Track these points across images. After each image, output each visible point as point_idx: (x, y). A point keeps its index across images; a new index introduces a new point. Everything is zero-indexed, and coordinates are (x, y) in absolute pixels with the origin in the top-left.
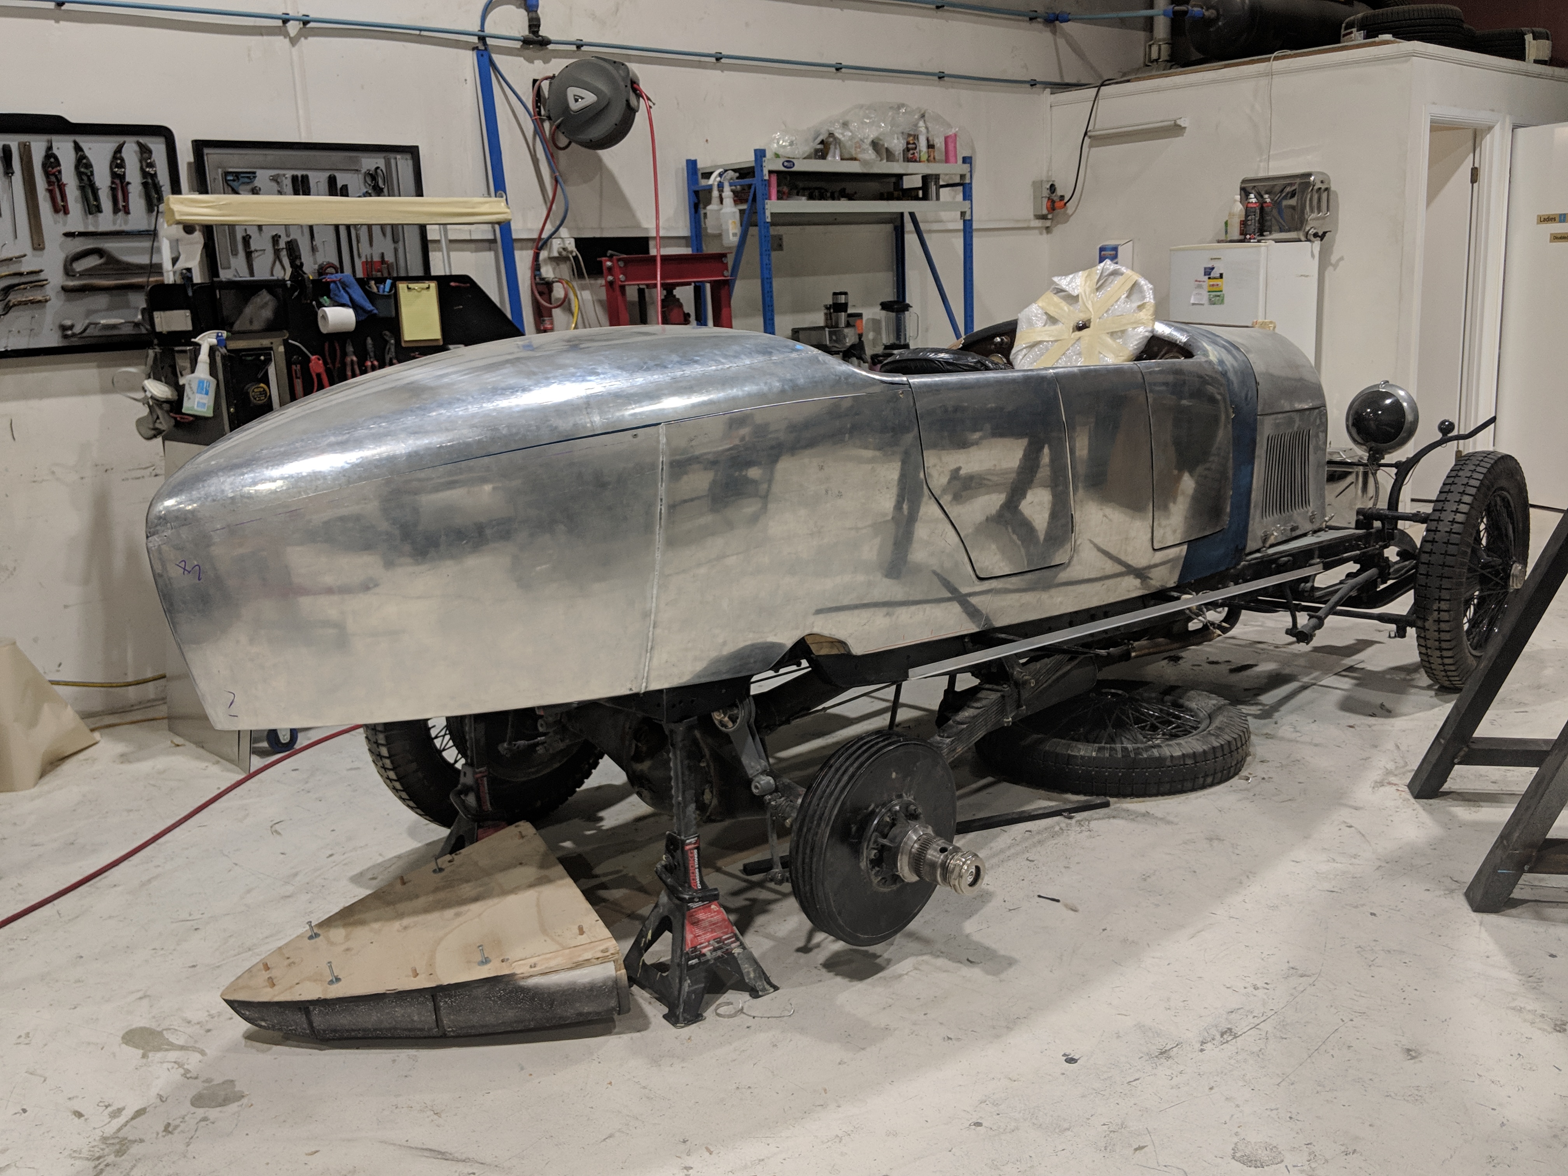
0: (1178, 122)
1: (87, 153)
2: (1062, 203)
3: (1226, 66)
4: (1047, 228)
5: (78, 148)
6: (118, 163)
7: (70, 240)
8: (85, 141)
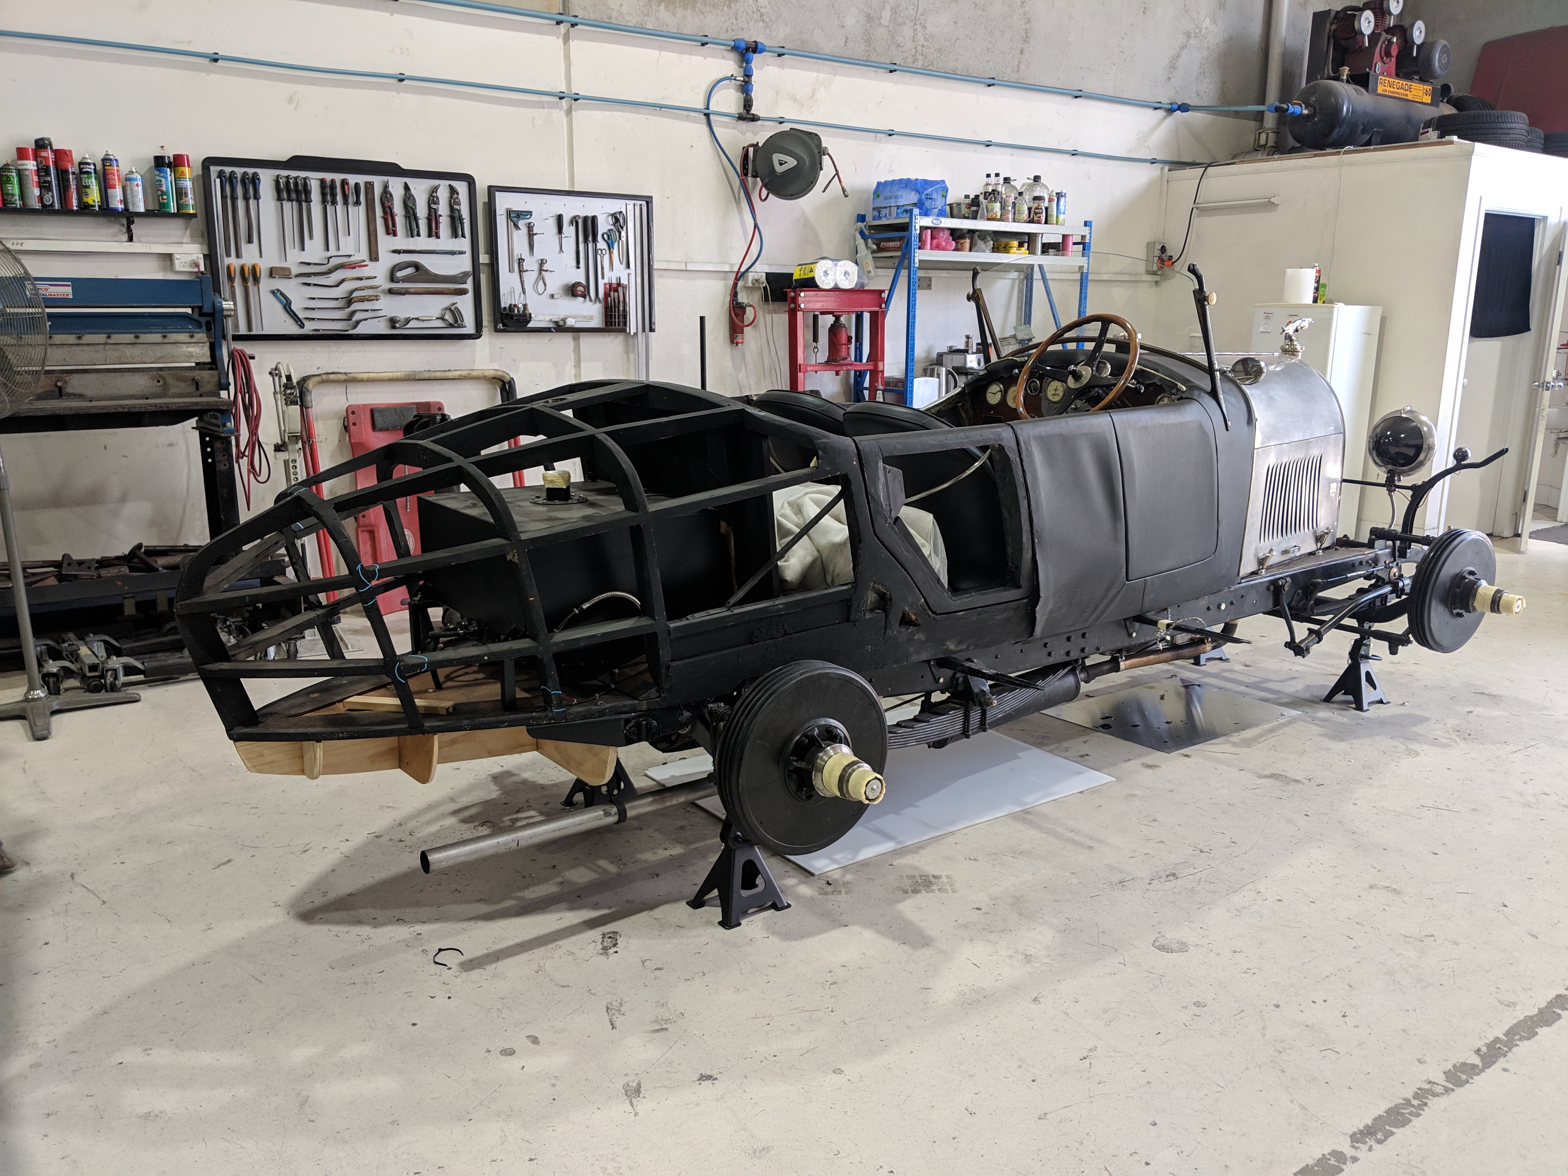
0: (1272, 200)
1: (413, 191)
2: (1171, 262)
3: (1315, 156)
4: (1157, 282)
5: (407, 188)
6: (432, 200)
7: (396, 255)
8: (412, 183)
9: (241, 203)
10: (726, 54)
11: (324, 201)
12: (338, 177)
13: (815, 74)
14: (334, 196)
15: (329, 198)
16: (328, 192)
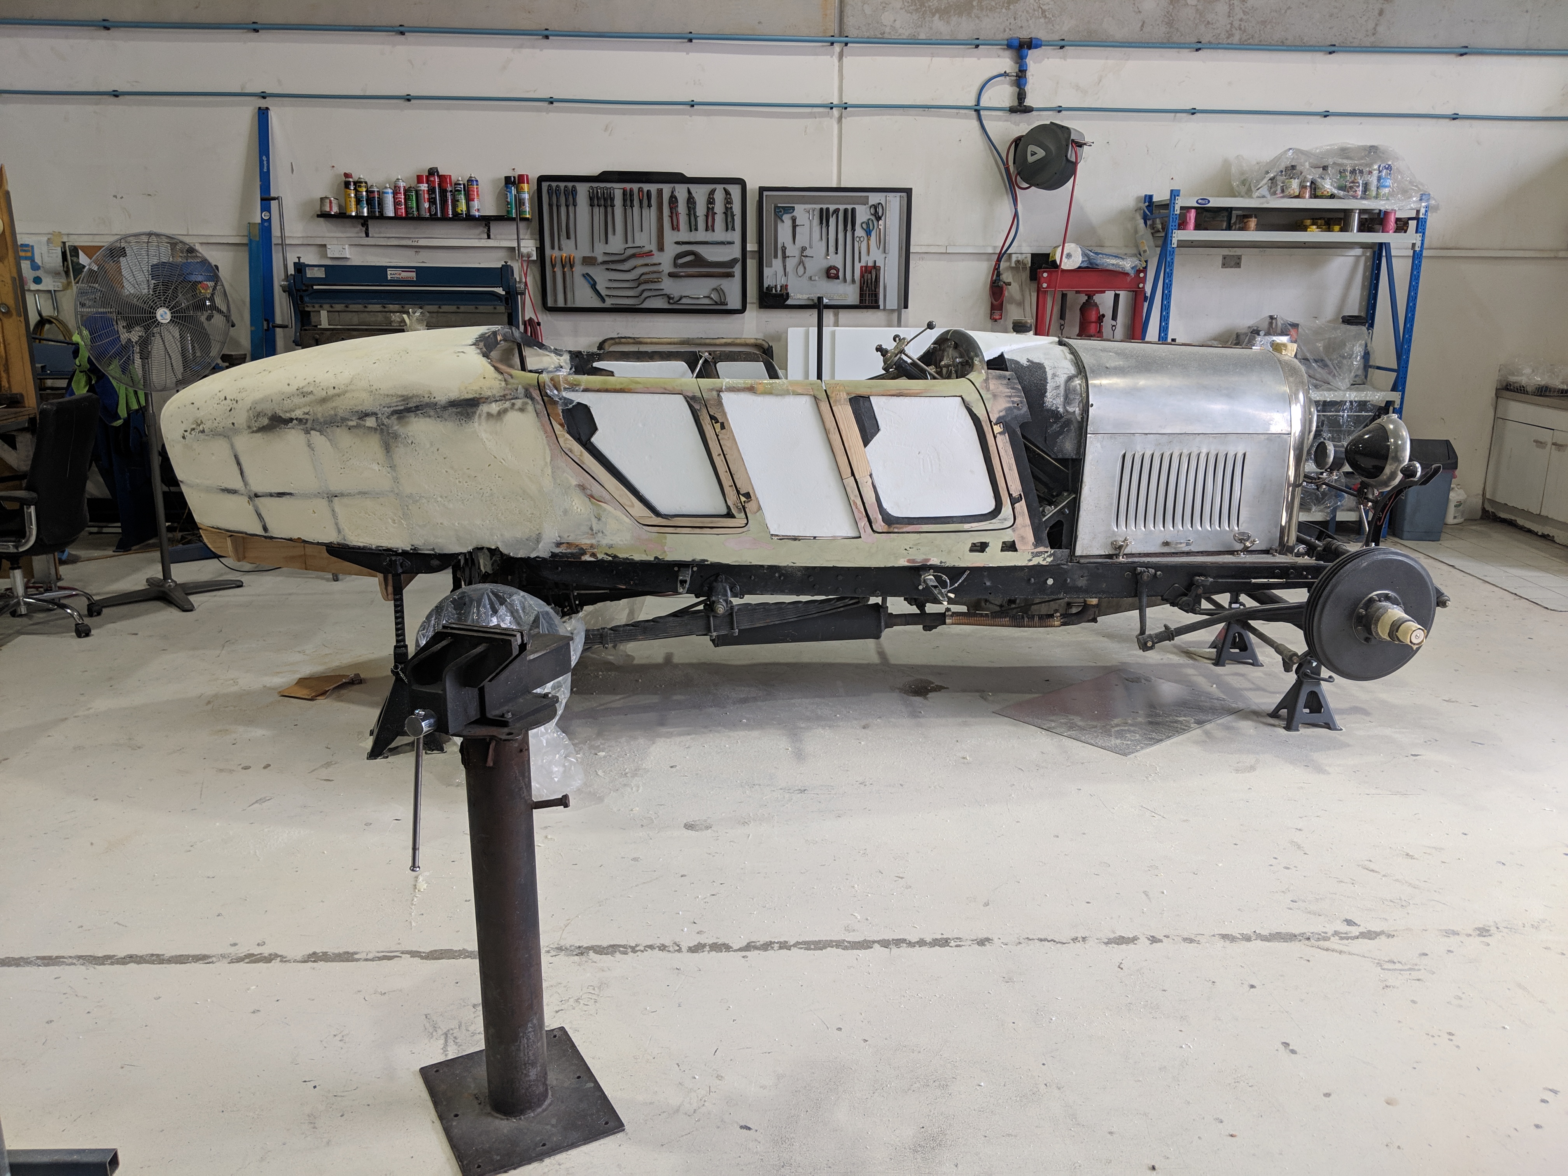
1: (694, 195)
5: (689, 192)
6: (711, 201)
7: (679, 246)
8: (694, 188)
9: (563, 210)
10: (1001, 53)
11: (624, 205)
12: (635, 187)
13: (1102, 62)
14: (632, 201)
15: (628, 203)
16: (628, 197)
